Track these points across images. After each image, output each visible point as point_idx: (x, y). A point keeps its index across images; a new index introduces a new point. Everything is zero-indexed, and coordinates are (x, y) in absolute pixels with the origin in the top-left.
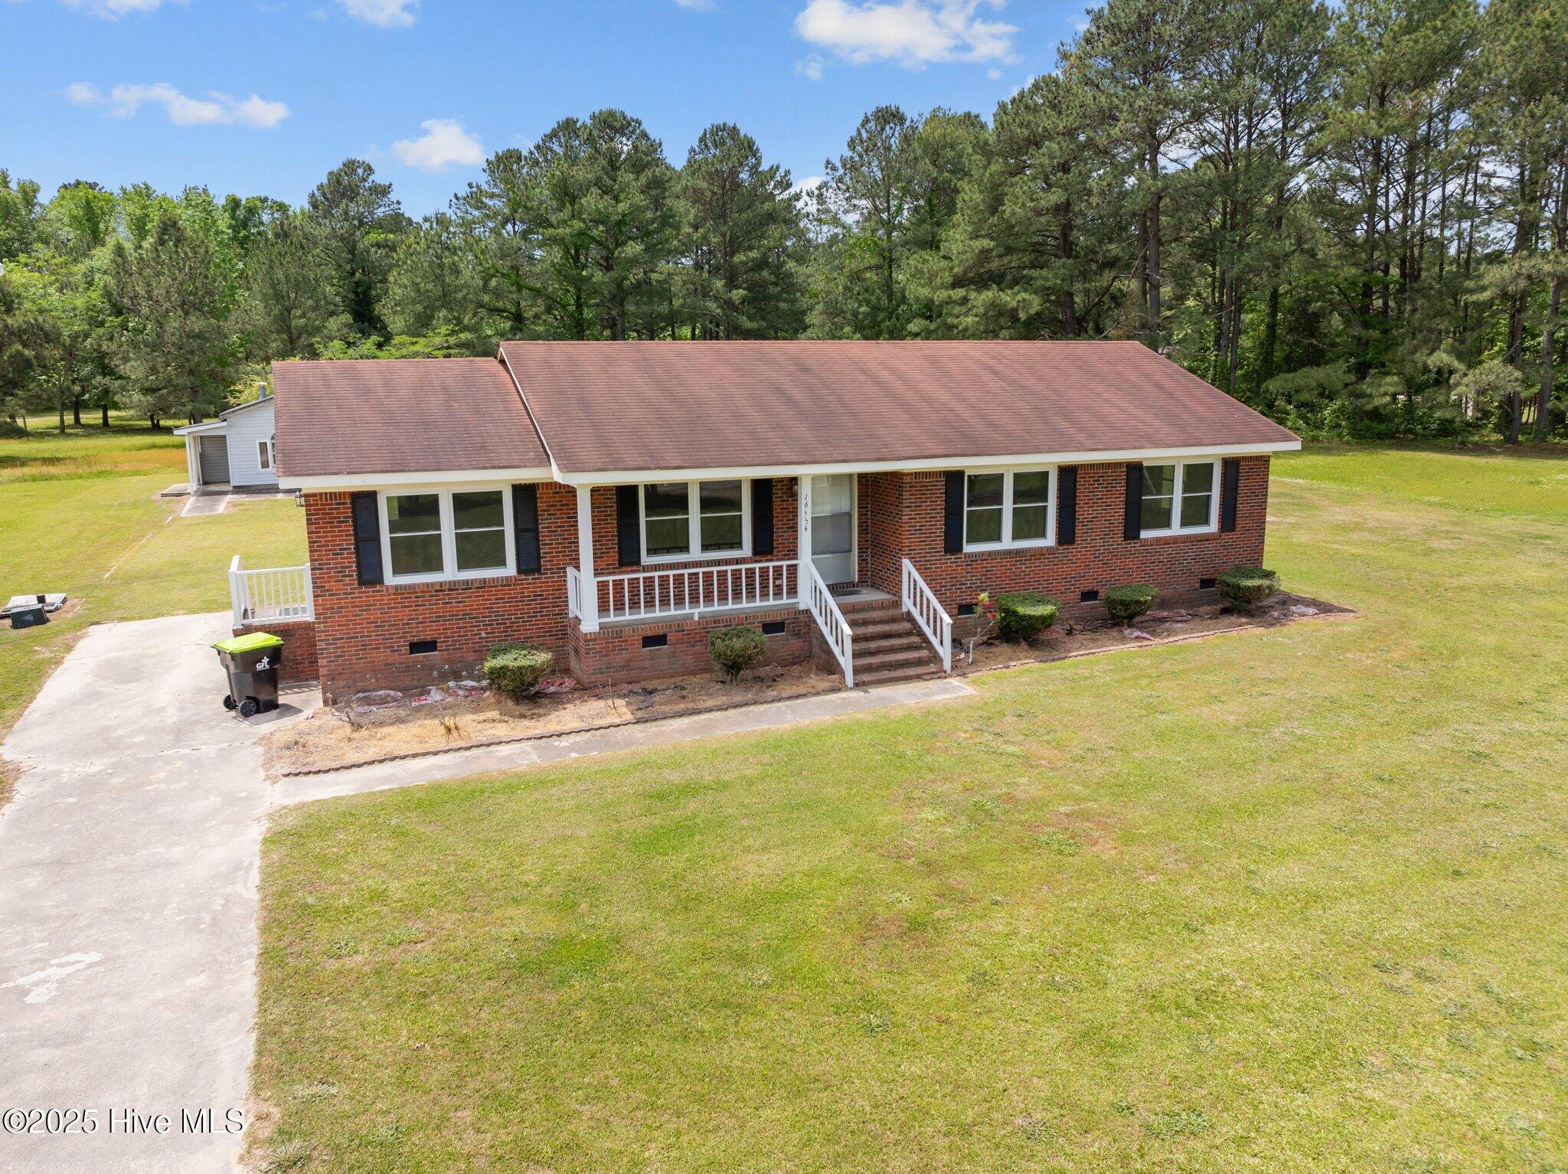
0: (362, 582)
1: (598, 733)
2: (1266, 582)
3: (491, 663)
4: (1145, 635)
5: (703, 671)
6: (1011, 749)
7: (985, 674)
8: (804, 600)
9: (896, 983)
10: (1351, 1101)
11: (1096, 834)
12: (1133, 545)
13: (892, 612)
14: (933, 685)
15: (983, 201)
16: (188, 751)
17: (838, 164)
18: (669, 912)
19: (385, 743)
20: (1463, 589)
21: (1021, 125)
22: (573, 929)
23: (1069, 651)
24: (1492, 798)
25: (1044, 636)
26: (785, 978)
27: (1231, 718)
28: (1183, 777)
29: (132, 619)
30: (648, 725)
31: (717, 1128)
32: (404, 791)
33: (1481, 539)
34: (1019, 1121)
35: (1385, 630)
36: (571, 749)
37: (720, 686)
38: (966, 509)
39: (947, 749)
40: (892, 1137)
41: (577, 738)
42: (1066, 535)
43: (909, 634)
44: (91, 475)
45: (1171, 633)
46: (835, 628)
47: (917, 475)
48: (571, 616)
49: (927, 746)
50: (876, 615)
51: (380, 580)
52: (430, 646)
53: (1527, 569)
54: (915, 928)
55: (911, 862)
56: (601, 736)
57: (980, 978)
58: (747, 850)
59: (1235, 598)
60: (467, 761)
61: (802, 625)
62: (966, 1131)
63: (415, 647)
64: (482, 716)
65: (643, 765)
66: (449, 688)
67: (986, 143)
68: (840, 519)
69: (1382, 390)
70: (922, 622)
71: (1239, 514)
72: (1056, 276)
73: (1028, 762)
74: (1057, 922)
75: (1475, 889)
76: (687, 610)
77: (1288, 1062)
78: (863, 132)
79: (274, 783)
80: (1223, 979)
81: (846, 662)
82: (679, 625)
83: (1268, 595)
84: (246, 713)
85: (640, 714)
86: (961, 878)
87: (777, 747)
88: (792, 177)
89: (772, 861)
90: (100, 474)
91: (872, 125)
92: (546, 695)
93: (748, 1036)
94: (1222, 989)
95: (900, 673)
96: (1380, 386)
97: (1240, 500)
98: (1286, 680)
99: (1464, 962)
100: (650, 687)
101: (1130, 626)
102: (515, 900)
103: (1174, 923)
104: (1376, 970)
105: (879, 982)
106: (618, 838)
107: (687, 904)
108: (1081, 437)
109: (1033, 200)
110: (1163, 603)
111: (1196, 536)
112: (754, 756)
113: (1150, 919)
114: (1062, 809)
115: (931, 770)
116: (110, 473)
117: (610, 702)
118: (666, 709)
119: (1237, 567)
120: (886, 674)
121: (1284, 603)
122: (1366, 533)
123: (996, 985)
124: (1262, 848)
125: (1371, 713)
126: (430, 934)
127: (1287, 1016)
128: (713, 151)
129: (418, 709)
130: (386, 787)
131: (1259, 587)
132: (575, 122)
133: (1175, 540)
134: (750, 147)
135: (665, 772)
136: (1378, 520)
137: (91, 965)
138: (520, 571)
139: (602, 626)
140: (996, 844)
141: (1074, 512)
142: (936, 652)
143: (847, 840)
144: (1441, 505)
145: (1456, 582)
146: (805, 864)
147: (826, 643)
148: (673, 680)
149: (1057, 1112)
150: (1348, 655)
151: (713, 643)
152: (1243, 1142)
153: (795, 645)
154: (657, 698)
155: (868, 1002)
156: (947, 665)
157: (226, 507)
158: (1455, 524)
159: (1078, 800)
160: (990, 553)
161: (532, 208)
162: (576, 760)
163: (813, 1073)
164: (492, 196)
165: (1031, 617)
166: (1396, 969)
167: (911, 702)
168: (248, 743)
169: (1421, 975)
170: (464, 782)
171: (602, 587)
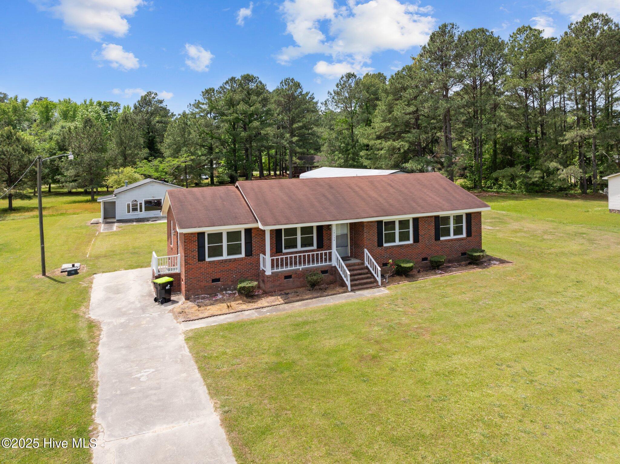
0: (199, 260)
1: (274, 307)
2: (481, 254)
3: (239, 286)
4: (443, 272)
5: (303, 287)
6: (400, 309)
7: (391, 286)
8: (334, 263)
9: (370, 371)
10: (484, 393)
11: (424, 333)
12: (438, 242)
13: (361, 266)
14: (375, 290)
15: (386, 109)
16: (149, 315)
17: (333, 93)
18: (306, 355)
19: (210, 311)
20: (550, 254)
21: (399, 83)
22: (281, 360)
23: (418, 278)
24: (540, 321)
25: (411, 273)
26: (341, 370)
27: (467, 299)
28: (451, 317)
29: (107, 272)
30: (289, 304)
31: (328, 402)
32: (221, 325)
33: (562, 235)
34: (402, 399)
35: (521, 269)
36: (267, 311)
37: (309, 291)
38: (384, 232)
39: (381, 310)
40: (371, 403)
41: (268, 309)
42: (416, 240)
43: (367, 273)
44: (58, 215)
45: (451, 271)
46: (344, 272)
47: (368, 222)
48: (261, 269)
49: (375, 309)
50: (356, 267)
51: (204, 260)
52: (218, 280)
53: (574, 246)
54: (374, 358)
55: (372, 341)
56: (275, 308)
57: (393, 369)
58: (325, 339)
59: (472, 259)
60: (236, 316)
61: (333, 271)
62: (389, 401)
63: (214, 281)
64: (237, 302)
65: (290, 316)
66: (223, 293)
67: (386, 89)
68: (344, 236)
69: (535, 176)
70: (371, 269)
71: (472, 231)
72: (413, 137)
73: (405, 313)
74: (412, 355)
75: (528, 345)
76: (298, 267)
77: (470, 386)
78: (341, 81)
79: (180, 324)
80: (456, 368)
81: (348, 283)
82: (296, 271)
83: (483, 258)
84: (162, 303)
85: (286, 301)
86: (386, 345)
87: (329, 310)
88: (315, 96)
89: (333, 342)
90: (62, 214)
91: (345, 79)
92: (255, 295)
93: (333, 383)
94: (455, 370)
95: (365, 286)
96: (534, 174)
97: (472, 226)
98: (486, 286)
99: (520, 363)
100: (287, 292)
101: (438, 269)
102: (263, 353)
103: (444, 355)
104: (496, 365)
105: (365, 370)
106: (288, 337)
107: (311, 353)
108: (419, 208)
109: (404, 110)
110: (450, 261)
111: (458, 238)
112: (323, 313)
113: (437, 354)
114: (415, 326)
115: (376, 316)
116: (65, 214)
117: (276, 297)
118: (294, 299)
119: (473, 249)
120: (360, 287)
121: (490, 260)
122: (523, 233)
123: (396, 370)
124: (471, 336)
125: (510, 296)
126: (243, 362)
127: (471, 376)
128: (285, 86)
129: (216, 300)
130: (215, 324)
131: (479, 256)
132: (235, 78)
133: (452, 240)
134: (299, 86)
135: (297, 318)
136: (528, 228)
137: (153, 372)
138: (246, 255)
139: (272, 273)
140: (396, 336)
141: (418, 232)
142: (376, 279)
143: (353, 336)
144: (552, 221)
145: (549, 251)
146: (342, 342)
147: (341, 277)
148: (293, 290)
149: (412, 397)
150: (508, 278)
151: (307, 278)
152: (456, 402)
153: (331, 277)
154: (290, 296)
155: (362, 375)
156: (380, 283)
157: (116, 228)
158: (554, 229)
159: (419, 324)
160: (392, 246)
161: (219, 109)
162: (269, 315)
163: (351, 391)
164: (203, 104)
165: (405, 267)
166: (502, 365)
167: (369, 295)
168: (167, 312)
169: (508, 366)
170: (238, 322)
171: (273, 261)
